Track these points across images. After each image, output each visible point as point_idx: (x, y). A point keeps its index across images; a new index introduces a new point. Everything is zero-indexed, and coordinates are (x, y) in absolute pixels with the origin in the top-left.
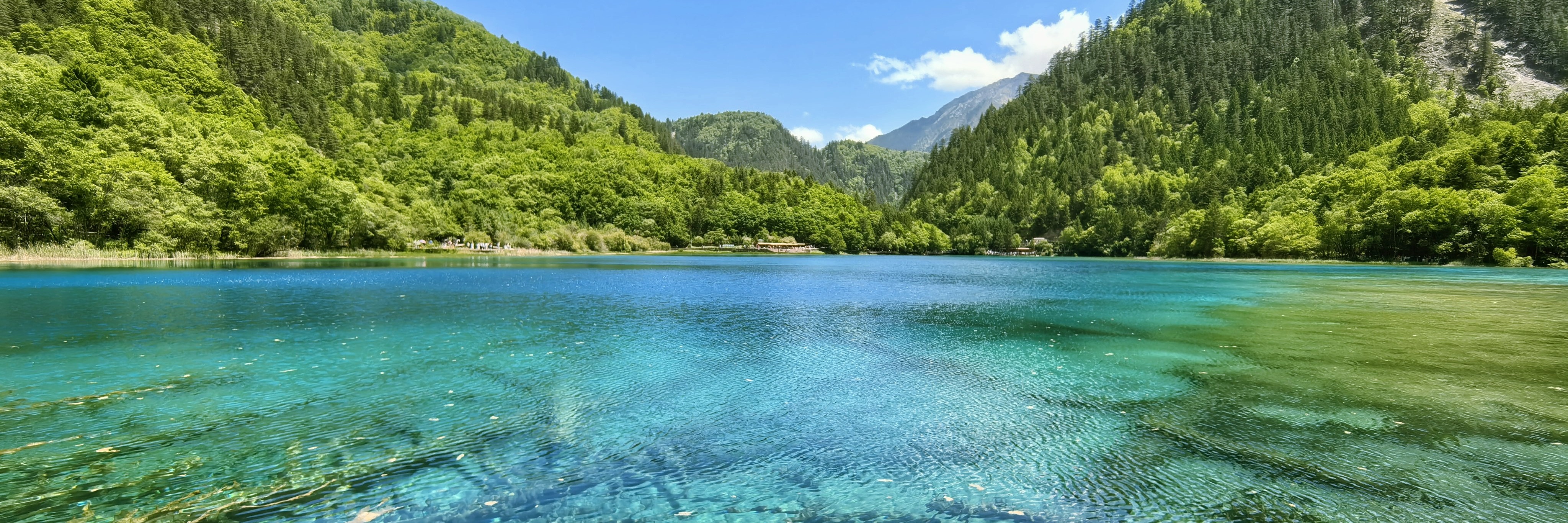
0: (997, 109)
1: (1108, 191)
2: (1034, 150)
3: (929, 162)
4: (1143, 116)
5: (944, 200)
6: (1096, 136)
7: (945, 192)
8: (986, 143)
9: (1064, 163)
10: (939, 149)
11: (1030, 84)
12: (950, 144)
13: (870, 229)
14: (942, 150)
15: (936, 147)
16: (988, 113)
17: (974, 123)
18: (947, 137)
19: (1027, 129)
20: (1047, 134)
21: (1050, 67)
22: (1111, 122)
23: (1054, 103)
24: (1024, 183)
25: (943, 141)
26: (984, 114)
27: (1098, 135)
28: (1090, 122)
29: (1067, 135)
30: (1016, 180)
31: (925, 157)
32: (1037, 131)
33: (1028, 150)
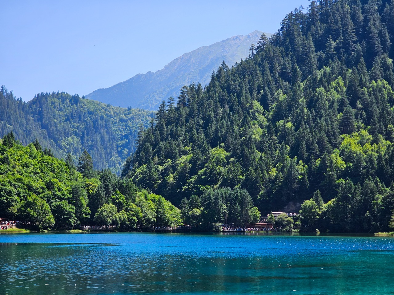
0: (230, 67)
1: (346, 160)
2: (271, 114)
3: (156, 123)
4: (375, 84)
5: (174, 167)
6: (332, 103)
7: (174, 158)
8: (219, 104)
9: (301, 129)
10: (167, 108)
11: (263, 44)
12: (179, 102)
13: (84, 200)
14: (170, 110)
15: (163, 105)
16: (220, 71)
17: (205, 82)
18: (176, 96)
19: (262, 91)
20: (283, 97)
21: (282, 28)
22: (345, 89)
23: (288, 66)
24: (261, 150)
25: (171, 99)
26: (216, 72)
27: (333, 102)
28: (325, 88)
29: (302, 100)
30: (253, 146)
31: (152, 115)
32: (272, 94)
33: (264, 115)
